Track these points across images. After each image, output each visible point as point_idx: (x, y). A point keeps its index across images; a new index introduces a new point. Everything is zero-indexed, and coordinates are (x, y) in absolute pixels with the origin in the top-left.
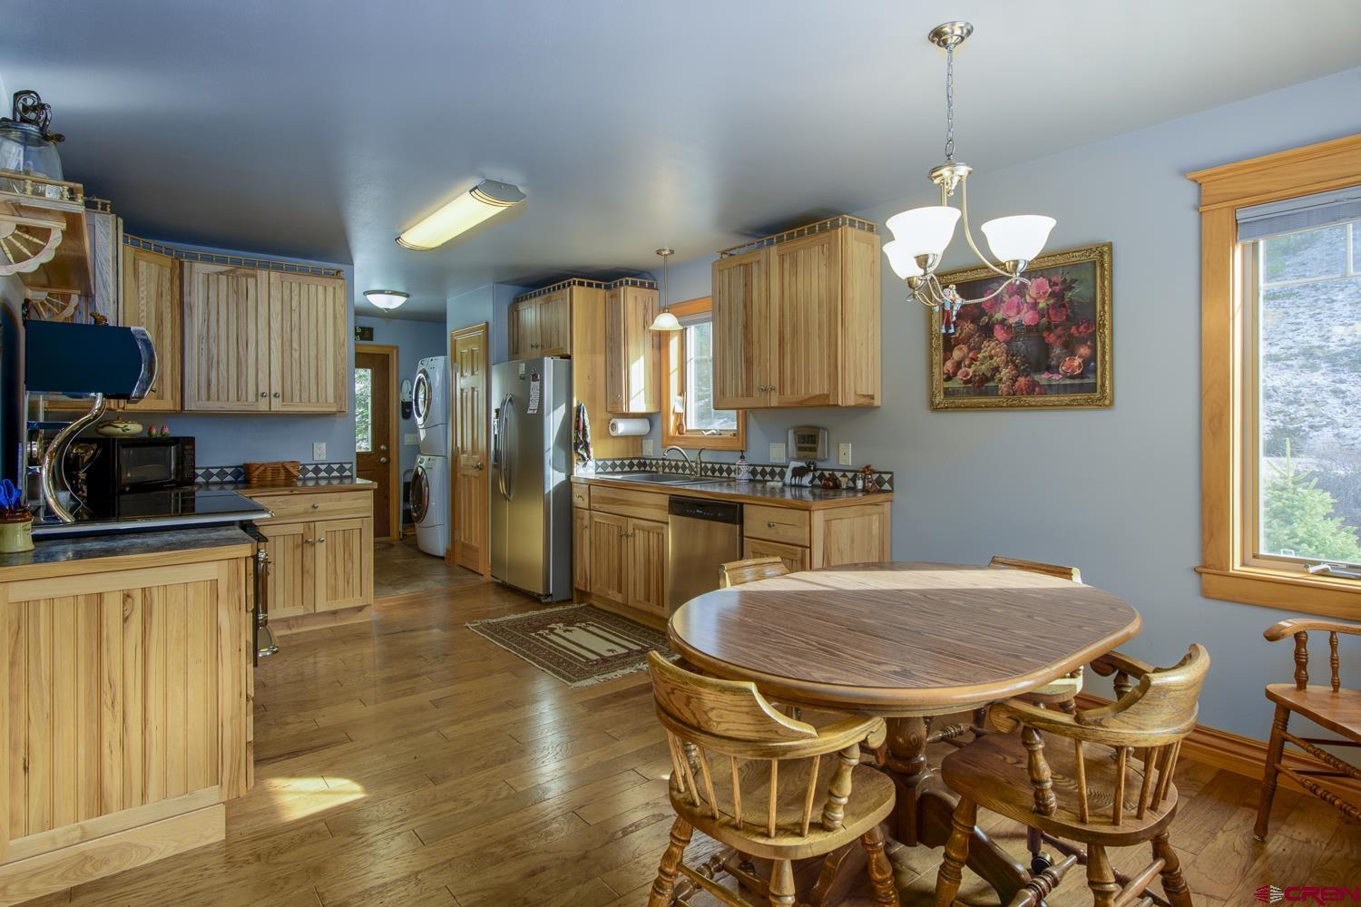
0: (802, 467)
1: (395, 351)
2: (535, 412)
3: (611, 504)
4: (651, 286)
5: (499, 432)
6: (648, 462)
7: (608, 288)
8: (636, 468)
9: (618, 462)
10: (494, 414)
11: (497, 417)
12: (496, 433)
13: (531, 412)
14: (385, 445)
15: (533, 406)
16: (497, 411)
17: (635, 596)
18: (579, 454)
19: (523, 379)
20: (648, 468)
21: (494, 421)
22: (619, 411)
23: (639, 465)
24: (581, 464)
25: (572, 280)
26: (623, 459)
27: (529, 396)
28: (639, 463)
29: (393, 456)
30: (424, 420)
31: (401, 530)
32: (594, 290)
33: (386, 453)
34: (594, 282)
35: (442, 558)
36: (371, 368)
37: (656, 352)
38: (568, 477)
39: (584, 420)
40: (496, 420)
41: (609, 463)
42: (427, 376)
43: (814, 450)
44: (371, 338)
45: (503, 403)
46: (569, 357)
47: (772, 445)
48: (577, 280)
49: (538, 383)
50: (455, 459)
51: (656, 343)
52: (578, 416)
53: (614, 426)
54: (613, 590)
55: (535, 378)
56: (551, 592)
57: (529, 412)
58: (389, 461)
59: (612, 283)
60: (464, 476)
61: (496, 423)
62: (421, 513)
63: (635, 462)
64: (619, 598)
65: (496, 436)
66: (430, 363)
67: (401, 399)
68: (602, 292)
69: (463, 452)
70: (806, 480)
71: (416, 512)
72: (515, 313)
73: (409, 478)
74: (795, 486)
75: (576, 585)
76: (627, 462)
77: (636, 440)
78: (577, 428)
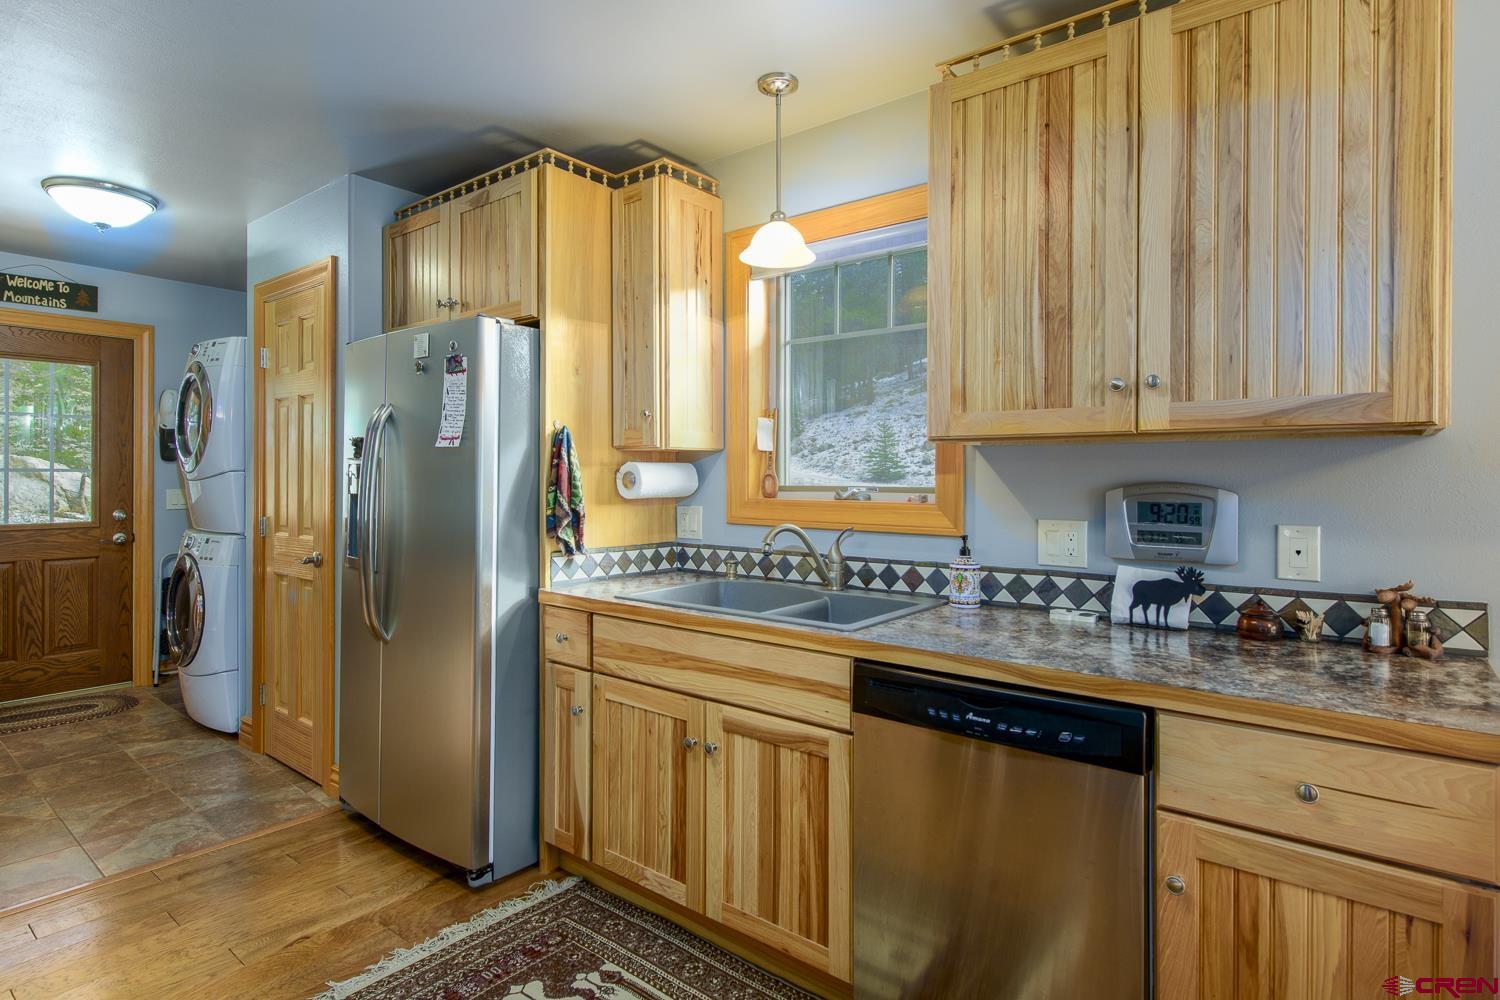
0: (1166, 582)
1: (146, 335)
2: (457, 443)
3: (655, 664)
4: (707, 188)
5: (362, 488)
6: (691, 552)
7: (615, 184)
8: (665, 565)
9: (633, 555)
10: (348, 450)
11: (357, 455)
12: (353, 490)
13: (445, 444)
14: (122, 509)
15: (451, 428)
16: (358, 443)
17: (729, 898)
18: (559, 539)
19: (424, 369)
20: (690, 565)
21: (349, 464)
22: (645, 444)
23: (671, 558)
24: (560, 561)
25: (540, 153)
26: (641, 547)
27: (440, 407)
28: (671, 552)
29: (140, 528)
30: (197, 462)
31: (156, 668)
32: (587, 182)
33: (126, 525)
34: (589, 167)
35: (234, 736)
36: (91, 363)
37: (718, 326)
38: (534, 592)
39: (570, 463)
40: (354, 463)
41: (616, 556)
42: (204, 378)
43: (1197, 539)
44: (92, 306)
45: (372, 428)
46: (534, 323)
47: (1044, 526)
48: (554, 153)
49: (462, 378)
50: (262, 543)
51: (717, 306)
52: (557, 455)
53: (631, 480)
54: (659, 869)
55: (454, 364)
56: (491, 860)
57: (441, 444)
58: (130, 540)
59: (626, 174)
60: (280, 576)
61: (353, 469)
62: (189, 646)
63: (664, 551)
64: (677, 892)
65: (354, 498)
66: (211, 349)
67: (159, 424)
68: (603, 189)
69: (278, 528)
70: (1180, 614)
71: (178, 644)
72: (399, 241)
73: (170, 573)
74: (1146, 626)
75: (548, 836)
76: (649, 553)
77: (670, 505)
78: (556, 483)
